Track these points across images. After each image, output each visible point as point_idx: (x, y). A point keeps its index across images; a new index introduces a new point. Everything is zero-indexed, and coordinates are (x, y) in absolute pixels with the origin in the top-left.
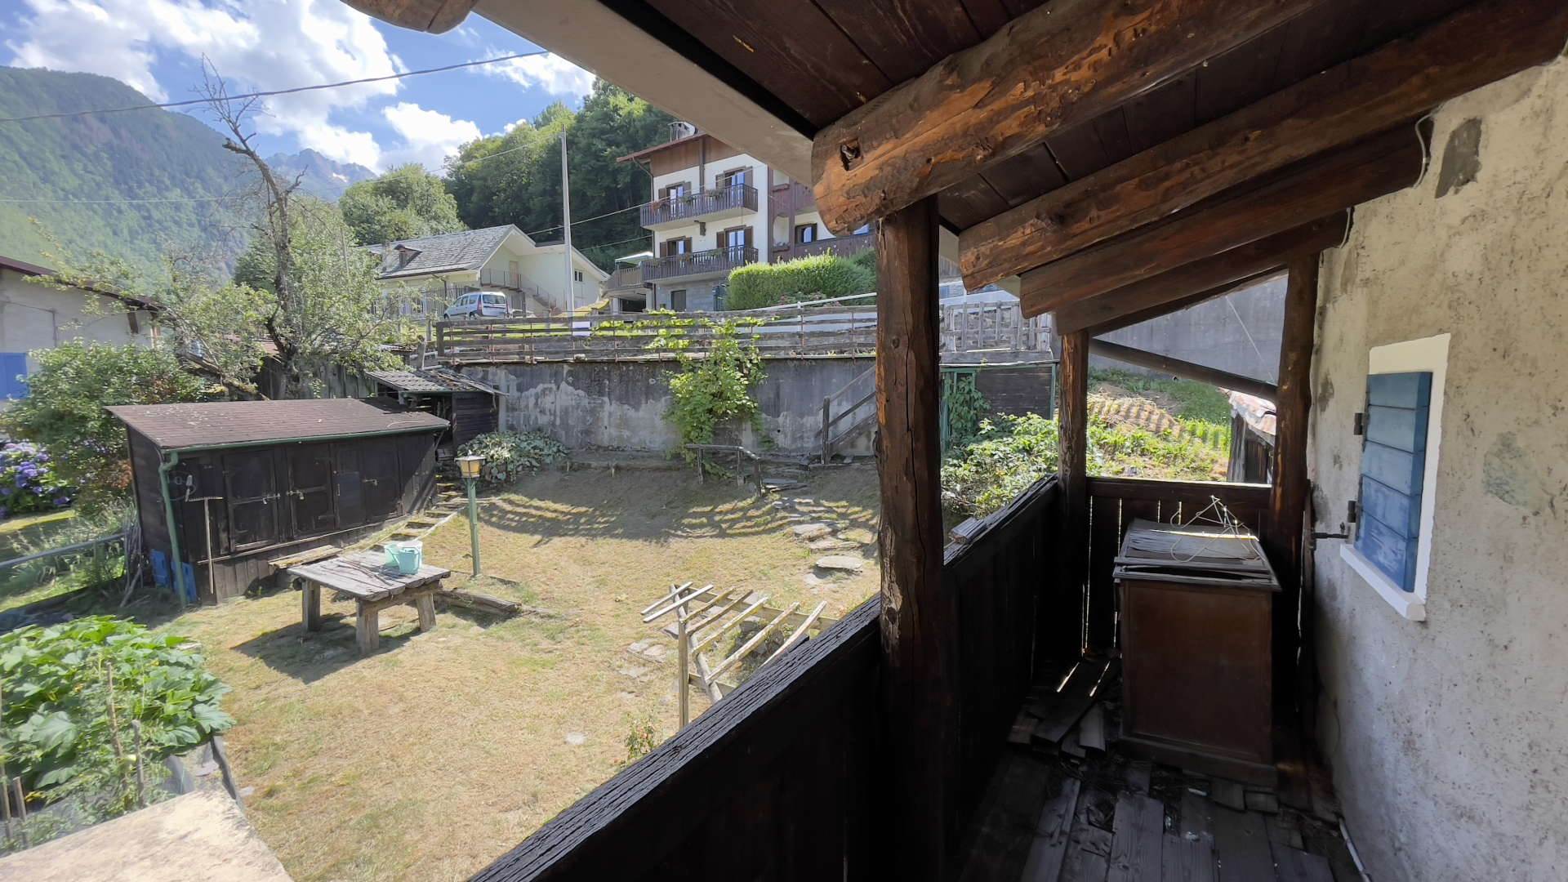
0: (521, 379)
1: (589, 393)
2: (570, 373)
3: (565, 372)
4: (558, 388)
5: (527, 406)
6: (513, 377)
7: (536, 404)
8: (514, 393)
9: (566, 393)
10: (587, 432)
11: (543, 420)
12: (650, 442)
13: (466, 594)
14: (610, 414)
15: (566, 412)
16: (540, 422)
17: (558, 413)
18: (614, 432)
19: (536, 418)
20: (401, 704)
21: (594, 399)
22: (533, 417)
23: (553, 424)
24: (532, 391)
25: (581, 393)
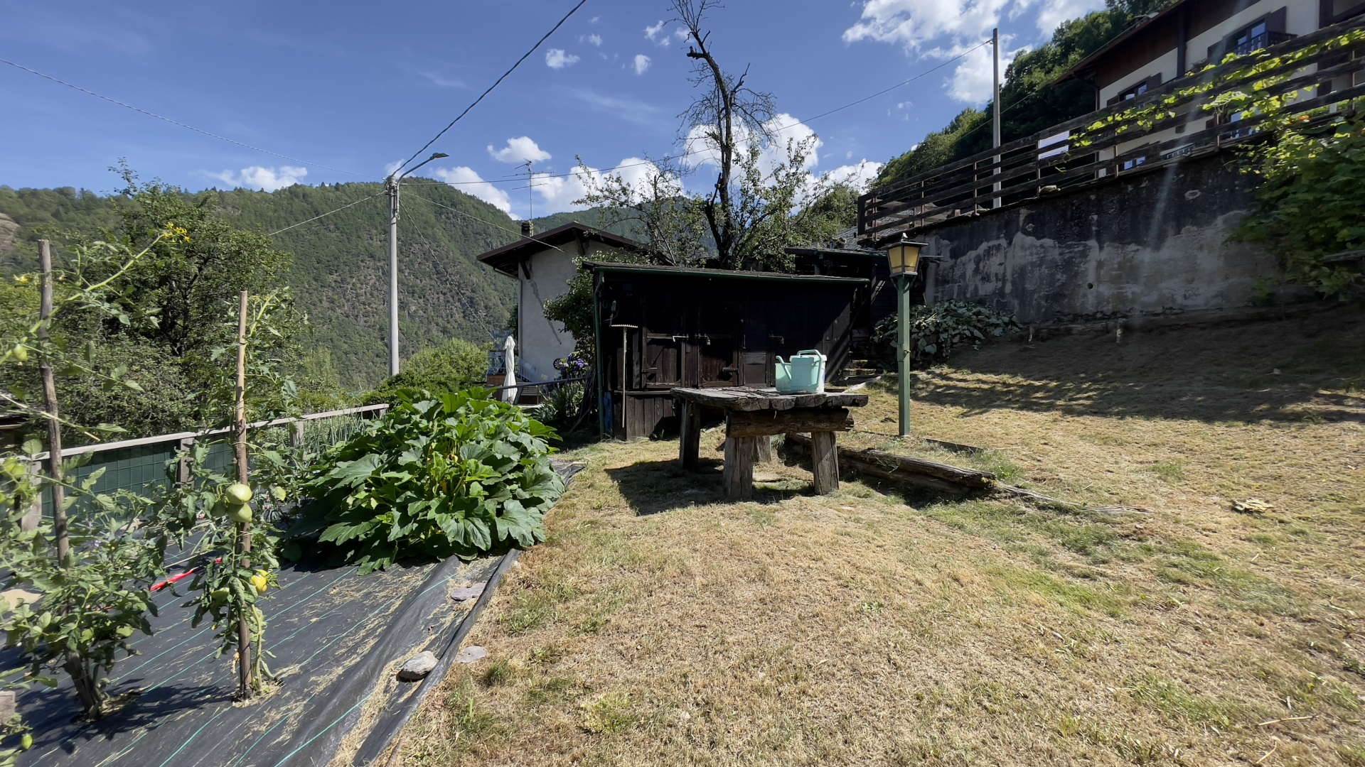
0: (956, 243)
1: (1060, 237)
2: (1029, 219)
3: (1022, 218)
4: (1010, 243)
5: (963, 276)
6: (946, 242)
7: (977, 271)
8: (947, 262)
9: (1023, 248)
10: (1057, 297)
11: (987, 289)
12: (1185, 297)
13: (887, 456)
14: (1100, 265)
15: (1021, 273)
16: (981, 293)
17: (1009, 277)
18: (1106, 290)
19: (976, 289)
20: (760, 585)
21: (1069, 247)
22: (971, 288)
23: (1001, 293)
24: (972, 254)
25: (1048, 242)
